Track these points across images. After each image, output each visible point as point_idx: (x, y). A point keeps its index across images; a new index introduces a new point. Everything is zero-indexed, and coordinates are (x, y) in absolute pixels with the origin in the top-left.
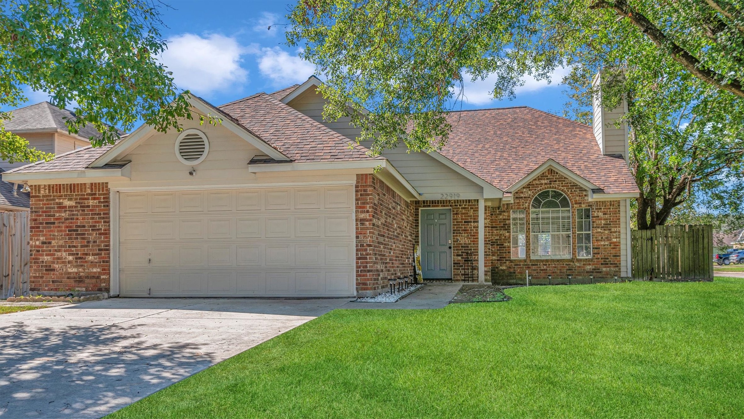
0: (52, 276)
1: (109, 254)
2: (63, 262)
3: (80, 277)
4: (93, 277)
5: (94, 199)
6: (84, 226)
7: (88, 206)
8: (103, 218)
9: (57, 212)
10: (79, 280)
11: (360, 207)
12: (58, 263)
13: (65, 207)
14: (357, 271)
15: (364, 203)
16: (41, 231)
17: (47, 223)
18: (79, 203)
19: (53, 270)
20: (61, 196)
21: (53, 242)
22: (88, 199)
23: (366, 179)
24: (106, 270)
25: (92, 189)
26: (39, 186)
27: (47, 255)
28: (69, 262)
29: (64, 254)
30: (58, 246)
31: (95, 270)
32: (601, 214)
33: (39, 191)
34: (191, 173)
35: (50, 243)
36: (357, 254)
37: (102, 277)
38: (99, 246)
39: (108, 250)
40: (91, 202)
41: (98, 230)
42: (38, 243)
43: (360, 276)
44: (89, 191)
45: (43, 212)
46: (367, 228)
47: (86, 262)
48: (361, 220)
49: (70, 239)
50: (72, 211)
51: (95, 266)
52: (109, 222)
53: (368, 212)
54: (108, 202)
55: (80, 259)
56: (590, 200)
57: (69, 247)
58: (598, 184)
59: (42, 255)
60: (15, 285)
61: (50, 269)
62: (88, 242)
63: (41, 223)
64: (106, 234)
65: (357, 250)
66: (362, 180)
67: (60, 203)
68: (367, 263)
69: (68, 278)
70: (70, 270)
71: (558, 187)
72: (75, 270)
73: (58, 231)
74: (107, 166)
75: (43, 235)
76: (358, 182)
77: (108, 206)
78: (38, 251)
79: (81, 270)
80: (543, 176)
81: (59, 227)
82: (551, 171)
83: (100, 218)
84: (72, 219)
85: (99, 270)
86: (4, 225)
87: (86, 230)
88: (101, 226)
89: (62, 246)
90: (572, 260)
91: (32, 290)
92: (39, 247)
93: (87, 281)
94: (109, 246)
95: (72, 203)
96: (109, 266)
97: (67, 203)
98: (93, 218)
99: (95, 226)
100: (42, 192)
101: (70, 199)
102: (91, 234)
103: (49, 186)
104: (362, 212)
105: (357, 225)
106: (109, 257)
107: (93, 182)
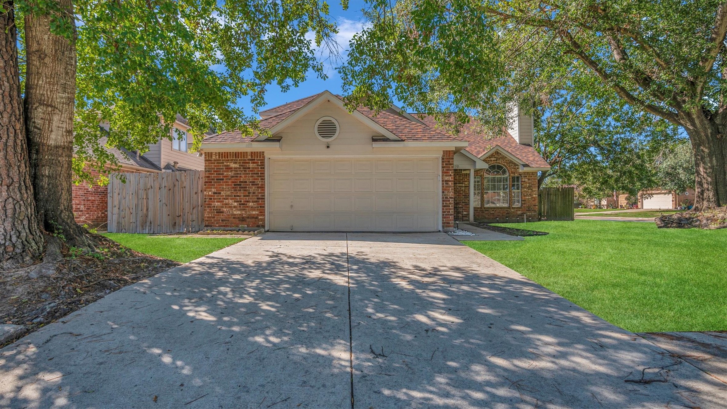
0: (222, 216)
1: (264, 201)
2: (230, 207)
3: (243, 218)
4: (253, 217)
5: (254, 163)
6: (246, 182)
7: (249, 168)
8: (260, 176)
9: (225, 171)
10: (242, 219)
11: (446, 173)
12: (226, 207)
13: (232, 168)
14: (443, 215)
15: (448, 170)
16: (213, 185)
17: (217, 179)
18: (242, 166)
19: (223, 212)
20: (229, 160)
21: (222, 192)
22: (249, 163)
23: (450, 154)
24: (262, 213)
25: (252, 156)
26: (212, 153)
27: (217, 202)
28: (234, 207)
29: (231, 201)
30: (226, 196)
31: (254, 213)
32: (526, 180)
33: (211, 156)
34: (328, 147)
35: (220, 193)
36: (443, 204)
37: (259, 217)
38: (257, 196)
39: (264, 199)
40: (251, 165)
41: (257, 184)
42: (210, 193)
43: (445, 218)
44: (250, 157)
45: (214, 171)
46: (450, 187)
47: (247, 207)
48: (446, 181)
49: (235, 190)
50: (236, 171)
51: (254, 210)
52: (264, 179)
53: (450, 175)
54: (264, 165)
55: (243, 205)
56: (520, 171)
57: (235, 196)
58: (525, 161)
59: (214, 202)
60: (186, 223)
61: (219, 212)
62: (249, 193)
63: (213, 179)
64: (263, 187)
65: (443, 201)
66: (447, 154)
67: (227, 166)
68: (450, 209)
69: (234, 218)
70: (235, 213)
71: (501, 163)
72: (239, 212)
73: (226, 185)
74: (268, 140)
75: (215, 188)
76: (443, 156)
77: (264, 168)
78: (211, 199)
79: (243, 212)
80: (492, 156)
81: (227, 182)
82: (497, 153)
83: (257, 176)
84: (236, 177)
85: (257, 213)
86: (177, 180)
87: (247, 185)
88: (259, 182)
89: (229, 196)
90: (509, 208)
91: (206, 226)
92: (211, 196)
93: (248, 220)
94: (264, 196)
95: (237, 166)
96: (264, 210)
97: (233, 165)
98: (252, 177)
99: (254, 182)
100: (214, 157)
101: (235, 163)
102: (251, 188)
103: (219, 153)
104: (446, 176)
105: (443, 184)
106: (264, 204)
107: (253, 151)
